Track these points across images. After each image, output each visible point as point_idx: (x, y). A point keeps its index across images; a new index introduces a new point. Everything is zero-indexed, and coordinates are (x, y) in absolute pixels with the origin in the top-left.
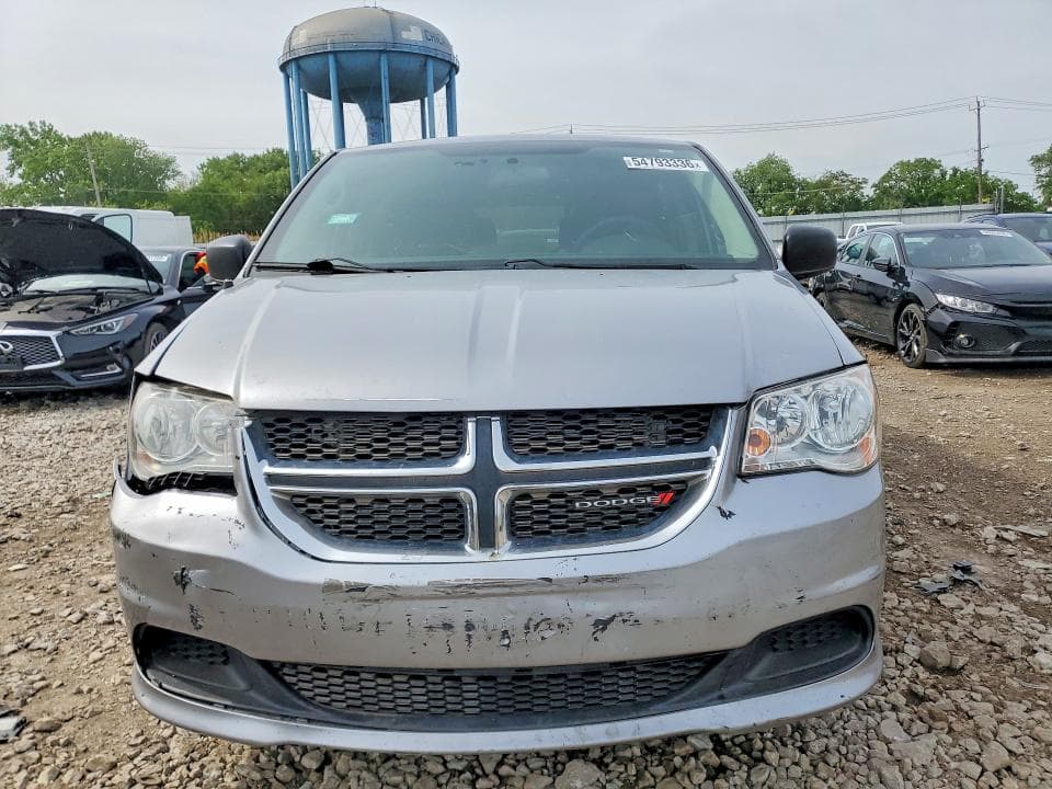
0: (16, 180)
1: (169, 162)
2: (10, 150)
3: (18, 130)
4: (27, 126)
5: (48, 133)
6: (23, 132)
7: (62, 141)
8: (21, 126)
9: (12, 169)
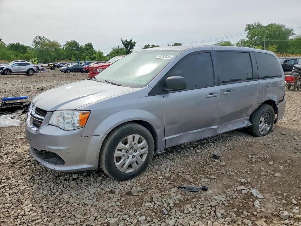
0: (248, 39)
1: (292, 30)
2: (248, 31)
3: (251, 25)
4: (254, 24)
5: (259, 25)
6: (252, 26)
7: (262, 27)
8: (252, 24)
9: (247, 36)
